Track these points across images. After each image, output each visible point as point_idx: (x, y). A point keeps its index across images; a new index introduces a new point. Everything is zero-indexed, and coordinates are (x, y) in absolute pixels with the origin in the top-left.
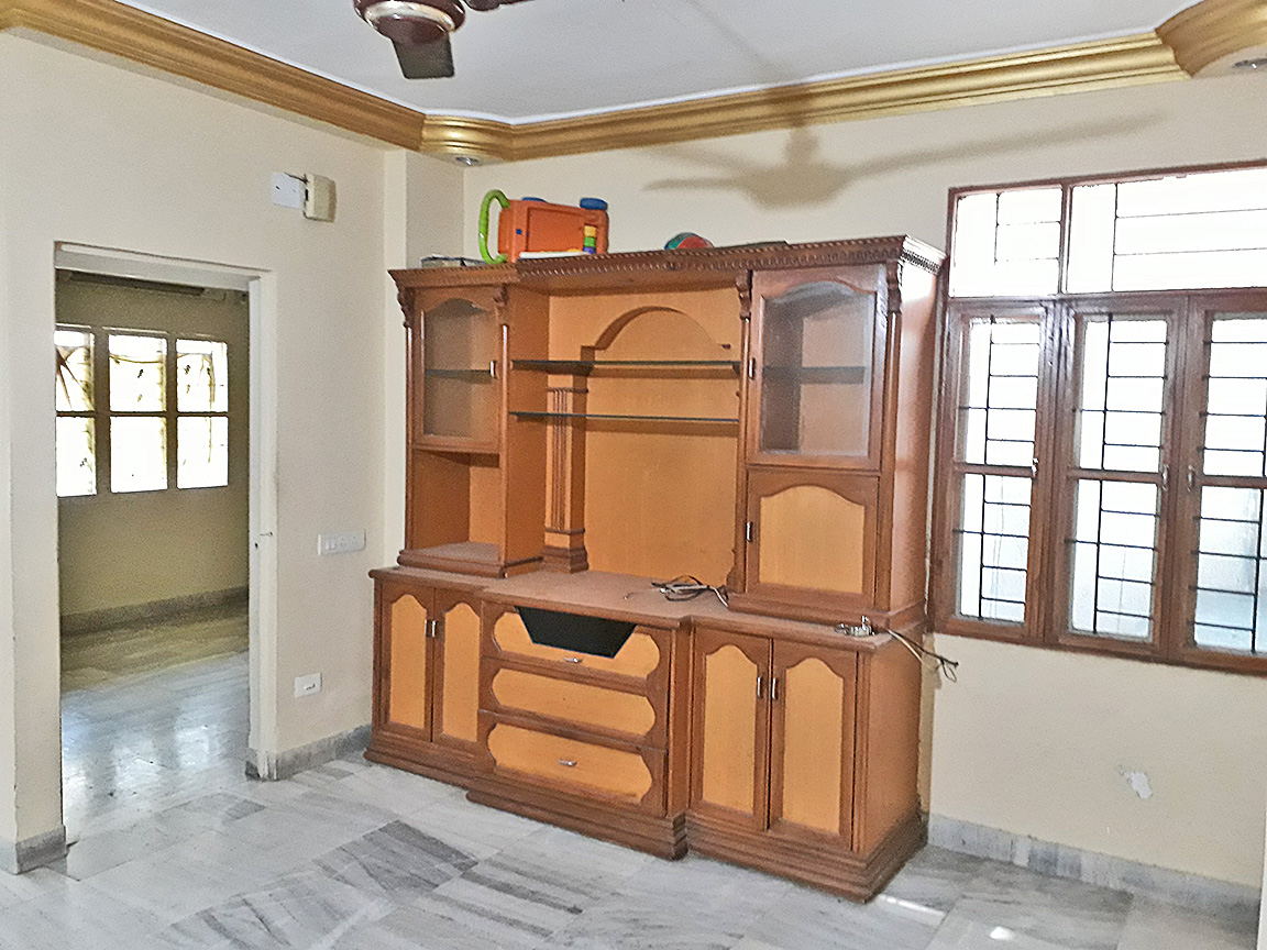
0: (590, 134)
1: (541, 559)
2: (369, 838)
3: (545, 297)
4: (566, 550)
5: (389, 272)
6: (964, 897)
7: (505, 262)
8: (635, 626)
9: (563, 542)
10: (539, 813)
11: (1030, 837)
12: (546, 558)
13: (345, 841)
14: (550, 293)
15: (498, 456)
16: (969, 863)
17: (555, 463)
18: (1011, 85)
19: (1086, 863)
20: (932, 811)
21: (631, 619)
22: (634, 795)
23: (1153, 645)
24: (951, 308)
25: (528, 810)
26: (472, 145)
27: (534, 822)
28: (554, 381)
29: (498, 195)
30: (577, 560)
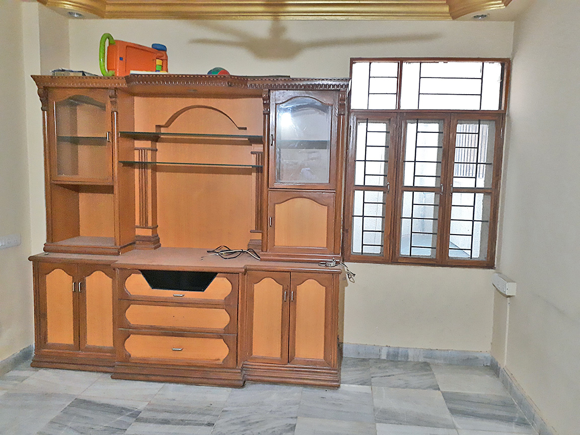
0: (158, 9)
1: (134, 243)
2: (65, 412)
3: (133, 97)
4: (149, 237)
5: (31, 76)
6: (372, 377)
7: (113, 75)
8: (217, 273)
9: (148, 233)
10: (159, 378)
11: (387, 346)
12: (138, 242)
13: (52, 417)
14: (134, 95)
15: (113, 187)
16: (363, 361)
17: (141, 189)
18: (372, 13)
19: (411, 353)
20: (344, 342)
21: (215, 270)
22: (218, 360)
23: (436, 259)
24: (352, 114)
25: (153, 378)
26: (80, 5)
27: (157, 384)
28: (138, 144)
29: (109, 37)
30: (155, 242)
